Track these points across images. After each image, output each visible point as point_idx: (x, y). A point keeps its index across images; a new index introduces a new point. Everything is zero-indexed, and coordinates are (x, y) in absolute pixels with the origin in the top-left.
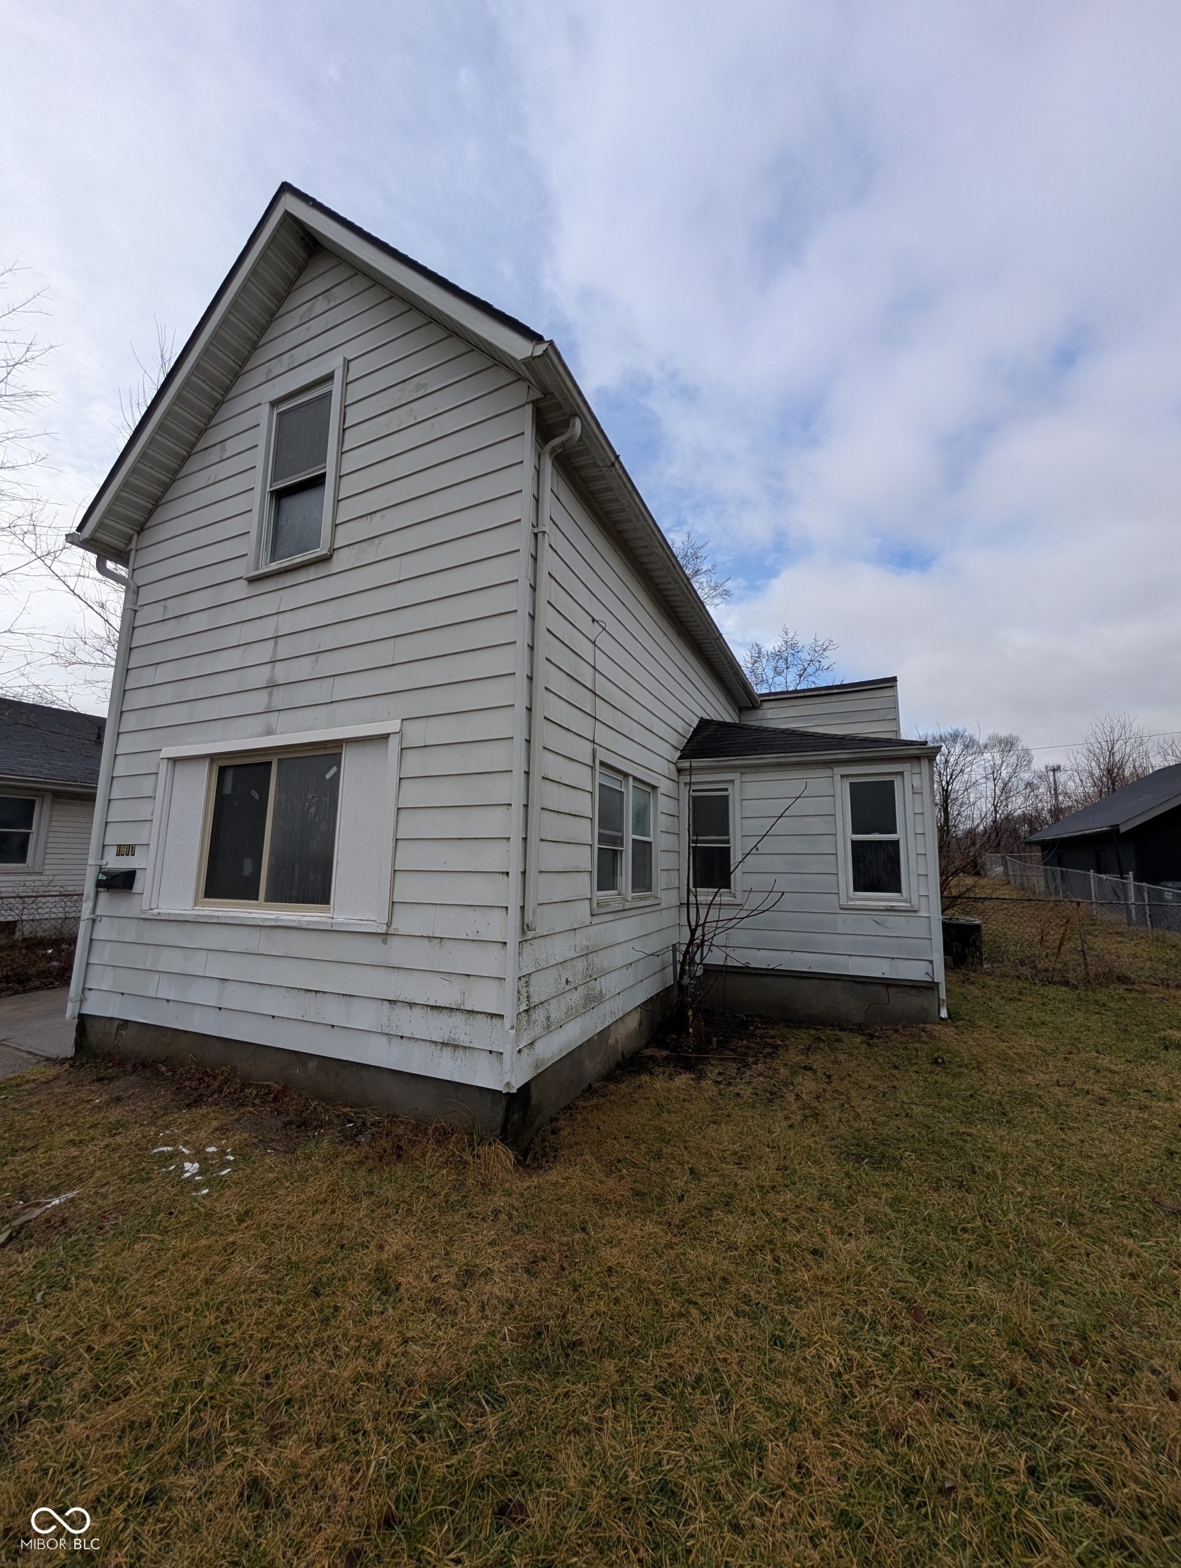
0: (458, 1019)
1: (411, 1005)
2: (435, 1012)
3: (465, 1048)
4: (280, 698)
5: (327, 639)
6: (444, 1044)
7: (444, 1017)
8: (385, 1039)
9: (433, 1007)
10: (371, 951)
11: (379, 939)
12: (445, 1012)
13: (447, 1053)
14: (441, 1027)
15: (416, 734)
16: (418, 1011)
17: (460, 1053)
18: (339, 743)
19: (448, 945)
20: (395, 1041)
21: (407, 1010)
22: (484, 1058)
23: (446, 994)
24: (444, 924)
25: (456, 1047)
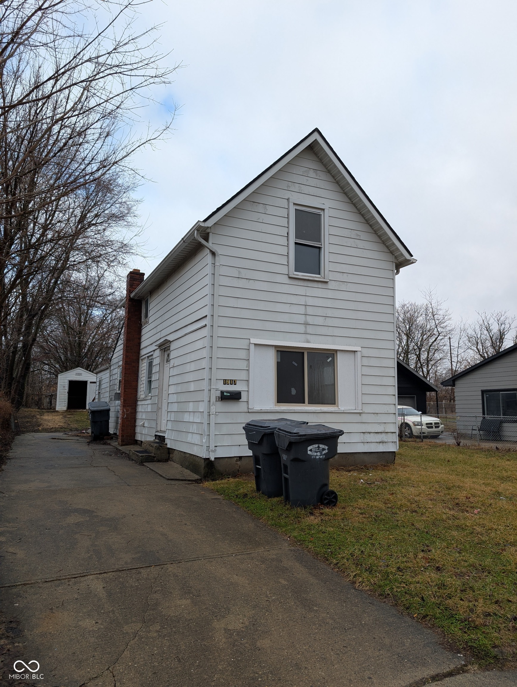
0: (383, 435)
1: (370, 433)
2: (377, 434)
3: (386, 442)
4: (310, 329)
5: (330, 313)
6: (380, 442)
7: (379, 435)
8: (362, 444)
9: (376, 433)
10: (357, 418)
11: (358, 415)
12: (380, 434)
13: (381, 444)
14: (379, 438)
15: (366, 352)
16: (372, 434)
17: (384, 444)
18: (336, 351)
19: (379, 415)
20: (365, 444)
21: (369, 435)
22: (391, 444)
23: (380, 429)
24: (377, 409)
25: (383, 442)
